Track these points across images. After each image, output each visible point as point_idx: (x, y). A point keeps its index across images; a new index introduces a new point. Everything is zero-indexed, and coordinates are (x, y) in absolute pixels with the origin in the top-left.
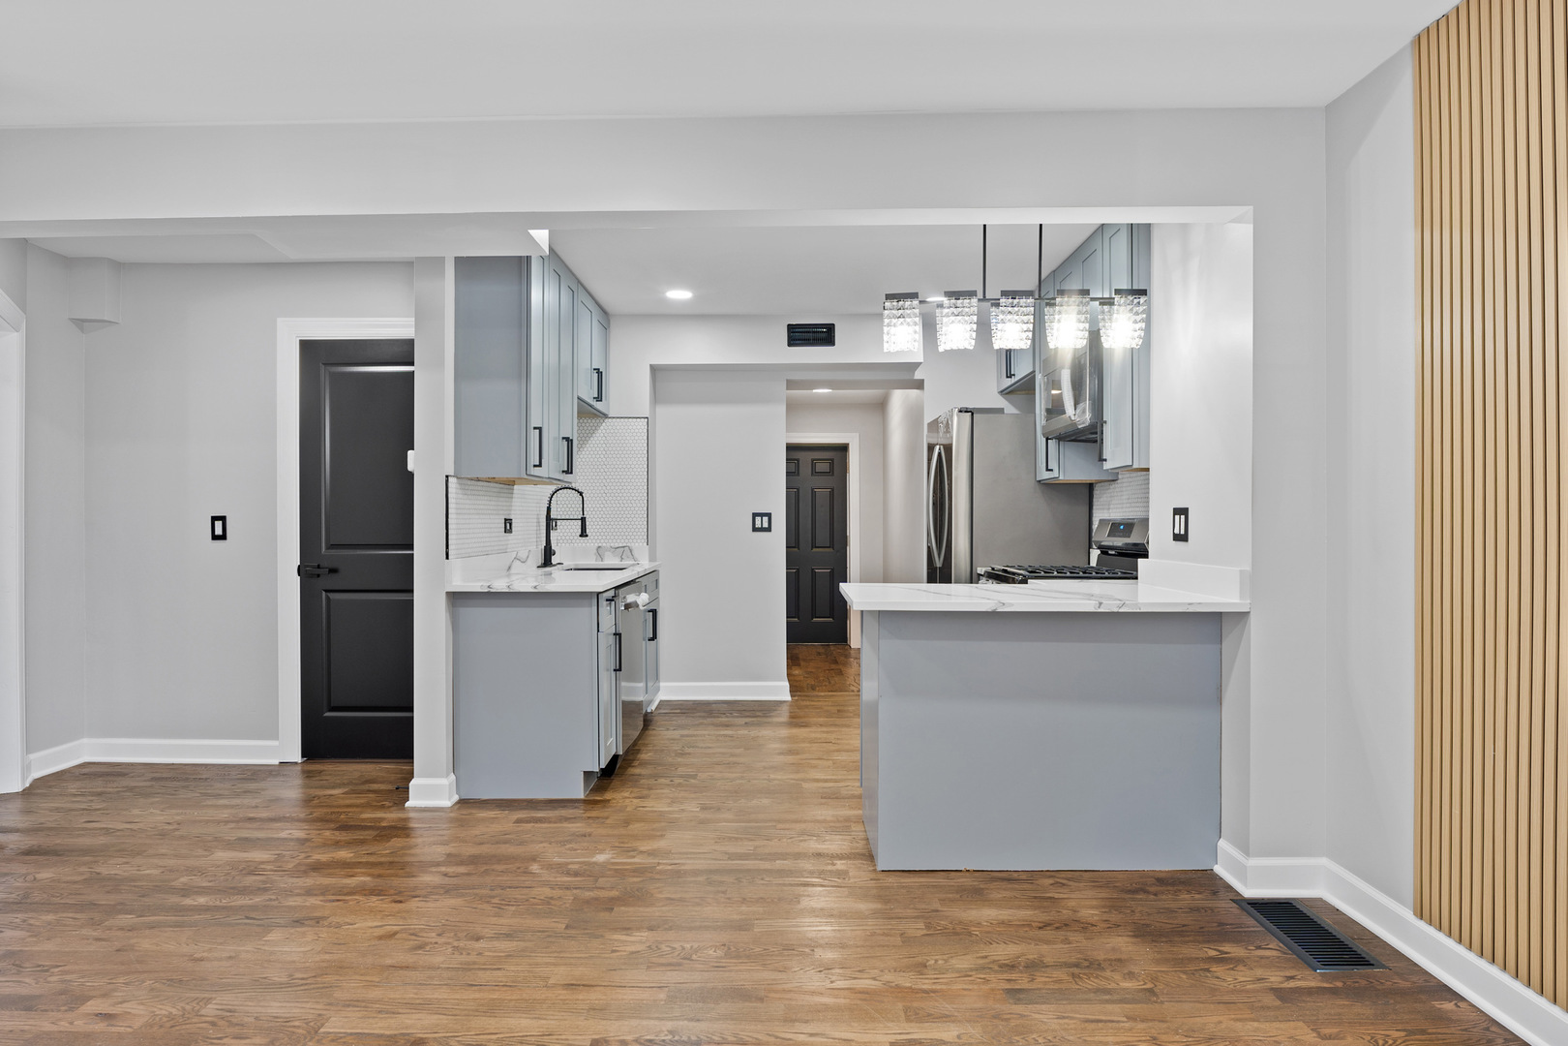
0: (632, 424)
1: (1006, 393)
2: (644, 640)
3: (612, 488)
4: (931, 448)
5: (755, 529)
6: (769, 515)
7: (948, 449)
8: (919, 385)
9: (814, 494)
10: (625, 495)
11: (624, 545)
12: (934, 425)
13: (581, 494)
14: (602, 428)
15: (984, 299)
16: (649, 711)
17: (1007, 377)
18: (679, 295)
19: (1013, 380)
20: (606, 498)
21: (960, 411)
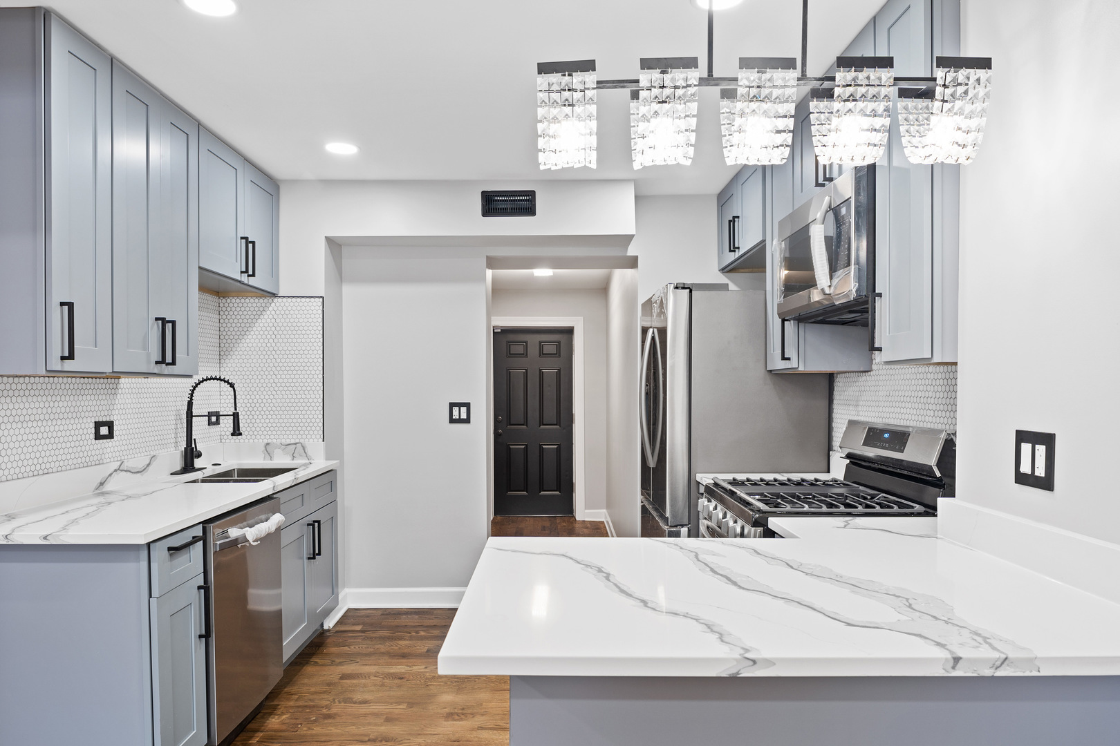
0: (301, 304)
1: (728, 270)
2: (301, 558)
3: (283, 376)
4: (645, 331)
5: (452, 421)
6: (468, 405)
7: (663, 332)
8: (633, 263)
9: (541, 374)
10: (297, 384)
11: (297, 441)
12: (648, 304)
13: (232, 385)
14: (271, 308)
15: (709, 80)
16: (326, 627)
17: (730, 251)
18: (342, 149)
19: (737, 254)
20: (276, 389)
21: (677, 288)
